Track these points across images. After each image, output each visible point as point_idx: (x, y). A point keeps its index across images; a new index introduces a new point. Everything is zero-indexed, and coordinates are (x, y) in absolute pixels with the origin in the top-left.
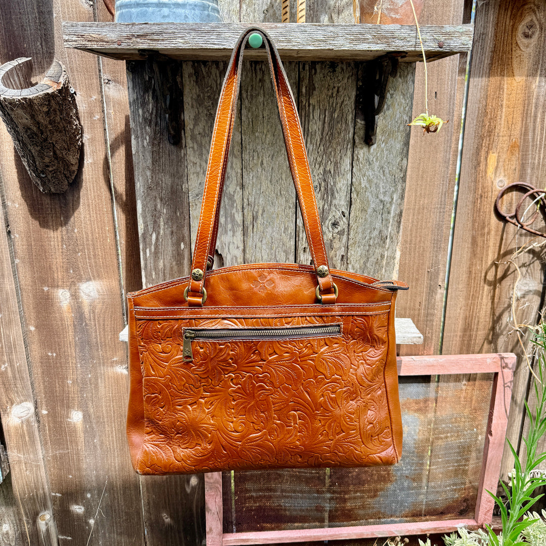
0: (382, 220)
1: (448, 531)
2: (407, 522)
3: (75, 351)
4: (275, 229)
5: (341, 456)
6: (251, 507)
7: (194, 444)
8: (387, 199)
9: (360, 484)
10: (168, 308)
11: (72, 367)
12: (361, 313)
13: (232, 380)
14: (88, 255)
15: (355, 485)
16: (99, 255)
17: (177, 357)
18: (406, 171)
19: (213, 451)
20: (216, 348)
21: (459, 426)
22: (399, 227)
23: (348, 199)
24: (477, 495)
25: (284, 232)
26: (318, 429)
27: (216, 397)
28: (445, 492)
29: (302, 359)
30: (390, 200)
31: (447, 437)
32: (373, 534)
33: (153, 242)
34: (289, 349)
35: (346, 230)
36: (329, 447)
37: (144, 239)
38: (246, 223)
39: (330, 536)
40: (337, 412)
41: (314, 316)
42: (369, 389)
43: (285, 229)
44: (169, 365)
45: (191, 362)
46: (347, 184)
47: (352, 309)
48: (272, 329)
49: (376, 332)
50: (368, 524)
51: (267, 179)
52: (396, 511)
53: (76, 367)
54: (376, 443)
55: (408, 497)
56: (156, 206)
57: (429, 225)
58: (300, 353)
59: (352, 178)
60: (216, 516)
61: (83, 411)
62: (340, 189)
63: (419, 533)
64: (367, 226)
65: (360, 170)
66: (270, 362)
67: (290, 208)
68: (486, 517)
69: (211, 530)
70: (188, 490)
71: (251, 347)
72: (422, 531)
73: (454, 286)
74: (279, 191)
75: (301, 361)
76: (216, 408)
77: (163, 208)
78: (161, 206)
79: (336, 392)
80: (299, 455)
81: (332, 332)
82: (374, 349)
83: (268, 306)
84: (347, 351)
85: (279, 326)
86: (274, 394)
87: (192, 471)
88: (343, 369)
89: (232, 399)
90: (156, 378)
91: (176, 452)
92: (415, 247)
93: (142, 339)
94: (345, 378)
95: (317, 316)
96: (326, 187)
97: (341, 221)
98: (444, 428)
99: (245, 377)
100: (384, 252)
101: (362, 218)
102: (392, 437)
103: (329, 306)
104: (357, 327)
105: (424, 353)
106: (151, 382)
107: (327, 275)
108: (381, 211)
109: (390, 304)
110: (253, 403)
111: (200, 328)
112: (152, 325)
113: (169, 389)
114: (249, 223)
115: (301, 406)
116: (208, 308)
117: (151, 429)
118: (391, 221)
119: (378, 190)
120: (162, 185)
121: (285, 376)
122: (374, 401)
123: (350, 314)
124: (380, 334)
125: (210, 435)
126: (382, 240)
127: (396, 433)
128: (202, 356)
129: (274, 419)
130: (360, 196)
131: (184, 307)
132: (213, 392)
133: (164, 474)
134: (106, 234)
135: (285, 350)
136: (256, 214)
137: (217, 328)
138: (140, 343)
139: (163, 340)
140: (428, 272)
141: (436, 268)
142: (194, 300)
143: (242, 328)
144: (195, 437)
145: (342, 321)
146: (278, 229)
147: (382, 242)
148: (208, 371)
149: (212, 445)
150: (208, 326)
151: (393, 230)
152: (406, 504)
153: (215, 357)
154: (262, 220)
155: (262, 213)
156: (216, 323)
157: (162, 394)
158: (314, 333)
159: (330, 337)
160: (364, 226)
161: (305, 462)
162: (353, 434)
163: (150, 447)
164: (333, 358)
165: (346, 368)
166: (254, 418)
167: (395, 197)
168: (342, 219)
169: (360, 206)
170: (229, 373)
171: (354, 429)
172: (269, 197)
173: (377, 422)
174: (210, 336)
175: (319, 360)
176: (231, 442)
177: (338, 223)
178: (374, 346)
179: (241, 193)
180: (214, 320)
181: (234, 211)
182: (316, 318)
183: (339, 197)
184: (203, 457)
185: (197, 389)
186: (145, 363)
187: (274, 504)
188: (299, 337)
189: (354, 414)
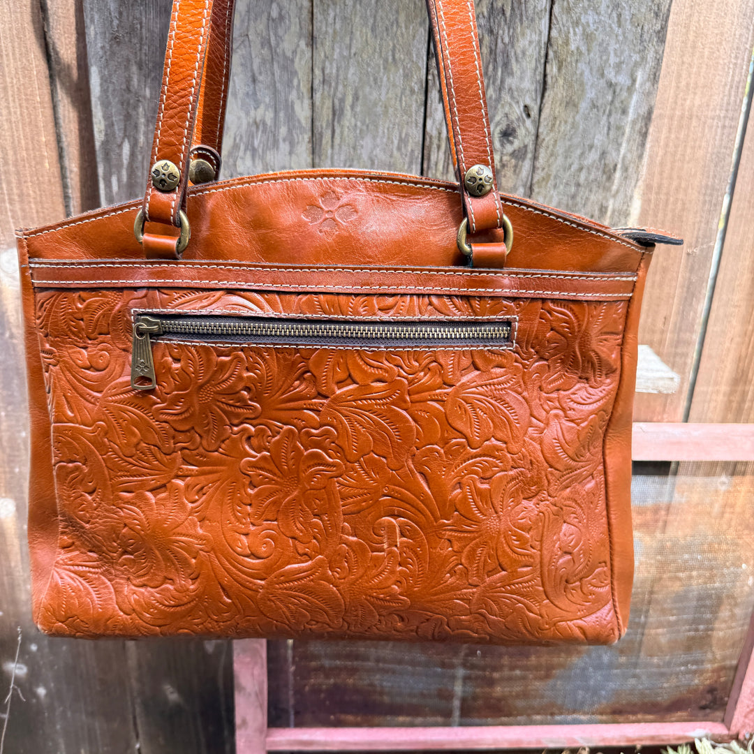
0: (609, 129)
1: (674, 742)
2: (601, 722)
4: (378, 140)
5: (494, 623)
6: (321, 685)
7: (160, 579)
8: (623, 80)
9: (521, 654)
10: (99, 260)
12: (565, 295)
13: (249, 438)
14: (9, 195)
15: (511, 655)
16: (29, 195)
17: (120, 380)
18: (668, 16)
19: (199, 596)
20: (209, 360)
21: (715, 559)
22: (643, 145)
23: (539, 77)
24: (733, 682)
25: (399, 149)
26: (445, 560)
27: (210, 476)
28: (677, 674)
29: (416, 397)
30: (629, 83)
31: (690, 577)
32: (538, 741)
33: (125, 161)
34: (386, 371)
35: (531, 147)
36: (469, 601)
37: (107, 155)
38: (317, 124)
39: (461, 742)
40: (492, 523)
41: (450, 296)
42: (569, 476)
43: (401, 140)
44: (104, 397)
45: (152, 391)
46: (539, 41)
47: (542, 284)
48: (346, 322)
49: (594, 344)
50: (531, 723)
51: (366, 24)
52: (582, 703)
54: (577, 596)
55: (608, 681)
56: (129, 81)
57: (700, 153)
58: (411, 382)
59: (550, 28)
60: (253, 698)
61: (16, 499)
62: (524, 53)
63: (623, 744)
64: (576, 140)
65: (569, 10)
66: (337, 400)
67: (412, 91)
68: (747, 721)
69: (244, 722)
70: (210, 649)
71: (294, 364)
72: (628, 740)
73: (724, 297)
74: (390, 53)
75: (412, 402)
76: (210, 500)
77: (145, 86)
78: (139, 81)
79: (490, 478)
80: (398, 615)
81: (492, 338)
82: (587, 385)
83: (339, 265)
84: (523, 385)
85: (364, 315)
86: (345, 476)
87: (156, 635)
88: (510, 427)
89: (247, 483)
90: (77, 425)
91: (121, 592)
92: (667, 200)
93: (46, 336)
94: (514, 447)
95: (457, 296)
96: (493, 47)
97: (522, 128)
98: (686, 561)
99: (278, 433)
100: (607, 201)
101: (566, 122)
102: (612, 583)
103: (488, 273)
104: (552, 329)
105: (663, 419)
106: (66, 435)
107: (490, 191)
108: (608, 107)
109: (635, 279)
110: (295, 493)
111: (173, 311)
112: (65, 303)
113: (103, 453)
114: (324, 125)
115: (408, 506)
116: (193, 264)
117: (71, 538)
118: (628, 130)
119: (604, 58)
120: (141, 33)
121: (372, 436)
122: (578, 504)
123: (538, 296)
124: (605, 349)
125: (194, 561)
126: (604, 172)
127: (621, 575)
128: (178, 379)
129: (342, 533)
130: (564, 71)
131: (137, 260)
132: (206, 464)
133: (95, 637)
134: (41, 151)
135: (375, 374)
136: (340, 104)
137: (213, 313)
138: (43, 345)
139: (90, 339)
140: (688, 254)
141: (705, 246)
142: (158, 243)
143: (273, 316)
144: (163, 562)
145: (518, 313)
146: (385, 140)
147: (605, 177)
148: (192, 415)
149: (200, 584)
150: (192, 307)
151: (630, 151)
152: (603, 693)
153: (208, 382)
154: (353, 119)
155: (353, 102)
156: (211, 301)
157: (89, 464)
158: (447, 338)
159: (486, 348)
160: (569, 140)
161: (412, 631)
162: (526, 574)
163: (66, 577)
164: (489, 399)
165: (518, 425)
166: (297, 528)
167: (640, 76)
168: (524, 121)
169: (565, 94)
170: (242, 423)
171: (528, 564)
172: (368, 65)
173: (581, 549)
174: (196, 331)
175: (454, 403)
176: (243, 579)
177: (514, 130)
178: (587, 379)
179: (308, 55)
180: (206, 294)
181: (293, 95)
182: (456, 300)
183: (519, 73)
184: (178, 608)
185: (168, 457)
186: (54, 392)
187: (363, 681)
188: (411, 345)
189: (530, 530)
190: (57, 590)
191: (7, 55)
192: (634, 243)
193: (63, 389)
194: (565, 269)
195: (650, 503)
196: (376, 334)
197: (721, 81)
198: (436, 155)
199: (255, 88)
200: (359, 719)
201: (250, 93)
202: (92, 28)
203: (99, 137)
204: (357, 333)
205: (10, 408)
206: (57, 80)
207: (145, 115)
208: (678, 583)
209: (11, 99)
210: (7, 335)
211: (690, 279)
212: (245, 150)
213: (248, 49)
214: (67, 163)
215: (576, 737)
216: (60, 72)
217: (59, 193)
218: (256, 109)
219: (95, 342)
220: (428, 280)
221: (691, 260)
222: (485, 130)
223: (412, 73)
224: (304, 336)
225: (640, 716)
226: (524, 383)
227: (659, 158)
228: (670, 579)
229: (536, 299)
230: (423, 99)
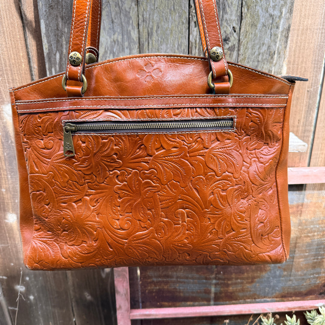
0: (271, 35)
1: (309, 309)
2: (276, 301)
3: (5, 165)
4: (169, 46)
5: (230, 255)
6: (153, 289)
7: (80, 242)
8: (276, 13)
9: (240, 272)
10: (47, 99)
11: (4, 178)
12: (257, 105)
13: (117, 176)
14: (8, 80)
15: (236, 273)
16: (16, 79)
17: (59, 153)
19: (98, 248)
20: (98, 142)
22: (287, 42)
23: (239, 14)
25: (178, 49)
26: (208, 227)
27: (101, 195)
28: (309, 279)
29: (191, 154)
30: (279, 14)
31: (314, 236)
32: (249, 311)
33: (58, 62)
34: (178, 143)
35: (237, 45)
36: (219, 246)
37: (49, 59)
38: (141, 40)
39: (216, 312)
40: (228, 210)
41: (205, 108)
42: (261, 188)
43: (178, 45)
44: (52, 161)
45: (73, 157)
47: (247, 100)
48: (159, 121)
49: (271, 128)
52: (268, 293)
53: (7, 178)
54: (266, 242)
55: (279, 283)
56: (57, 25)
57: (312, 45)
58: (189, 148)
60: (124, 296)
62: (232, 3)
63: (287, 310)
64: (257, 41)
66: (157, 157)
67: (183, 23)
69: (120, 307)
70: (104, 276)
71: (136, 142)
72: (289, 309)
74: (172, 6)
75: (190, 157)
76: (101, 205)
77: (65, 27)
78: (62, 25)
79: (226, 190)
80: (187, 253)
81: (225, 126)
82: (268, 147)
83: (155, 96)
84: (239, 147)
85: (167, 118)
86: (161, 191)
87: (79, 267)
88: (234, 166)
89: (118, 196)
90: (40, 174)
91: (63, 248)
92: (298, 67)
93: (24, 135)
94: (236, 175)
95: (208, 108)
96: (218, 1)
97: (232, 37)
98: (312, 228)
99: (130, 173)
100: (272, 68)
101: (252, 33)
102: (282, 236)
103: (222, 96)
104: (252, 121)
105: (299, 165)
106: (36, 179)
107: (222, 58)
108: (271, 26)
109: (287, 98)
110: (139, 200)
111: (81, 120)
112: (32, 120)
113: (52, 186)
114: (144, 40)
115: (190, 204)
116: (89, 99)
117: (40, 226)
118: (279, 36)
119: (268, 3)
120: (62, 4)
121: (172, 173)
122: (265, 201)
123: (245, 106)
124: (275, 130)
125: (95, 233)
126: (270, 55)
127: (285, 232)
128: (85, 151)
129: (161, 217)
130: (250, 10)
131: (64, 98)
132: (99, 189)
133: (53, 269)
134: (21, 60)
135: (173, 144)
136: (151, 30)
137: (99, 120)
138: (23, 140)
139: (44, 136)
140: (308, 91)
141: (315, 87)
142: (73, 89)
143: (126, 120)
144: (81, 234)
145: (236, 114)
146: (171, 45)
147: (270, 57)
148: (91, 167)
149: (98, 243)
150: (89, 118)
151: (281, 45)
152: (277, 288)
153: (98, 152)
154: (157, 37)
155: (157, 29)
156: (98, 115)
157: (46, 191)
158: (204, 127)
159: (222, 131)
160: (254, 41)
161: (194, 260)
162: (244, 232)
163: (38, 243)
164: (224, 154)
165: (238, 166)
166: (141, 216)
167: (284, 10)
168: (233, 34)
169: (251, 21)
170: (114, 170)
171: (245, 228)
172: (163, 12)
173: (267, 221)
174: (92, 128)
175: (209, 156)
176: (117, 239)
177: (229, 38)
178: (268, 144)
179: (136, 9)
180: (95, 112)
181: (130, 28)
182: (208, 109)
183: (230, 12)
184: (89, 254)
185: (81, 186)
186: (29, 160)
187: (171, 287)
188: (188, 130)
189: (245, 212)
190: (34, 250)
191: (4, 18)
192: (287, 81)
193: (33, 159)
194: (257, 93)
195: (295, 203)
196: (173, 126)
197: (320, 12)
198: (194, 51)
199: (113, 25)
200: (170, 304)
201: (111, 28)
202: (41, 2)
203: (46, 51)
204: (164, 126)
205: (12, 174)
206: (26, 28)
207: (65, 40)
208: (309, 238)
209: (6, 37)
210: (10, 142)
211: (309, 102)
212: (110, 54)
213: (109, 8)
214: (32, 65)
215: (266, 308)
216: (27, 24)
217: (29, 78)
218: (114, 35)
219: (47, 136)
220: (195, 101)
221: (309, 94)
222: (219, 31)
223: (182, 15)
224: (140, 129)
225: (293, 298)
226: (240, 146)
227: (293, 49)
228: (305, 237)
229: (245, 107)
230: (188, 26)
